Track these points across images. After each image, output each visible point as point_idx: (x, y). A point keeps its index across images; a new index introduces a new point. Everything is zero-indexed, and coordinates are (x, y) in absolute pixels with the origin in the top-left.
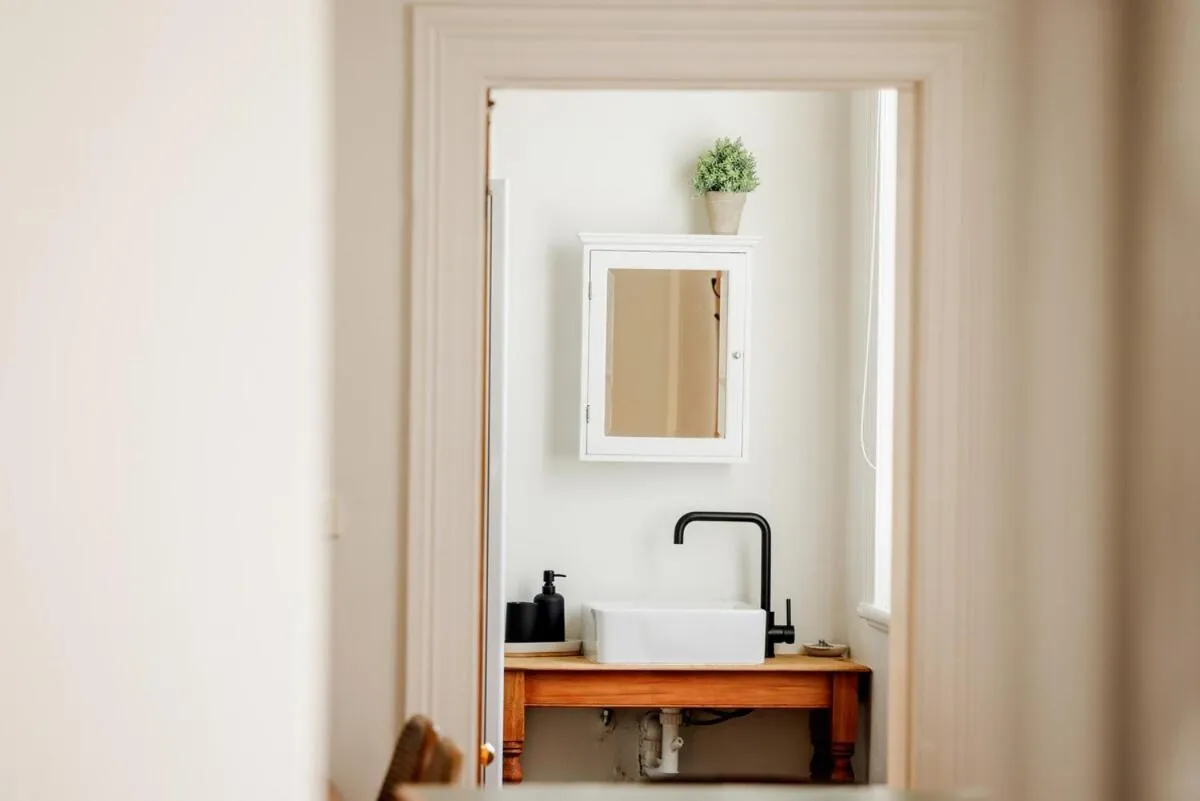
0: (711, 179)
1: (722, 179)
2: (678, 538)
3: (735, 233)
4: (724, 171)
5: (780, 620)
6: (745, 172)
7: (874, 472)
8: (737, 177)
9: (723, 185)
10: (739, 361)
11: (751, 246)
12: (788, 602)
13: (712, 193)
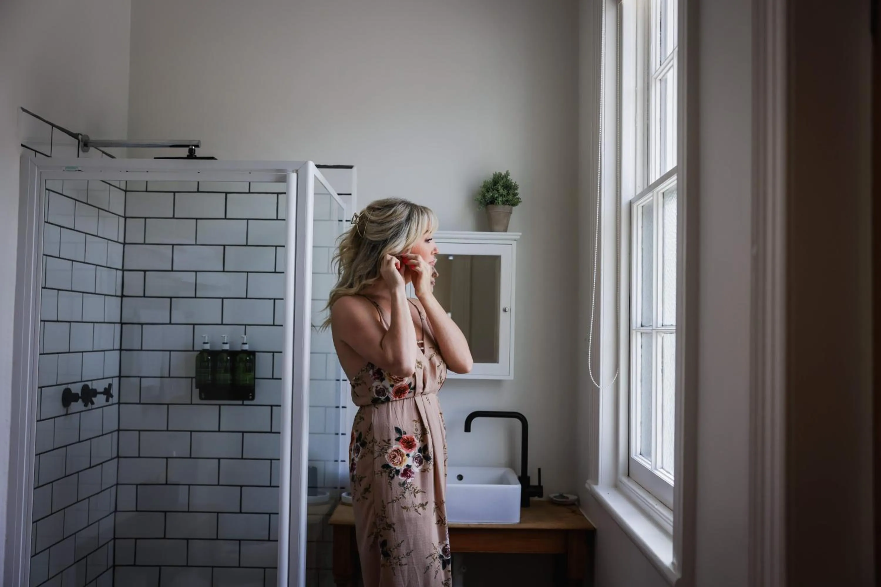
0: (489, 195)
1: (496, 196)
2: (468, 429)
3: (506, 231)
4: (498, 191)
5: (534, 482)
6: (511, 192)
7: (598, 390)
8: (506, 195)
9: (496, 199)
10: (508, 313)
11: (515, 240)
12: (539, 470)
13: (490, 206)
